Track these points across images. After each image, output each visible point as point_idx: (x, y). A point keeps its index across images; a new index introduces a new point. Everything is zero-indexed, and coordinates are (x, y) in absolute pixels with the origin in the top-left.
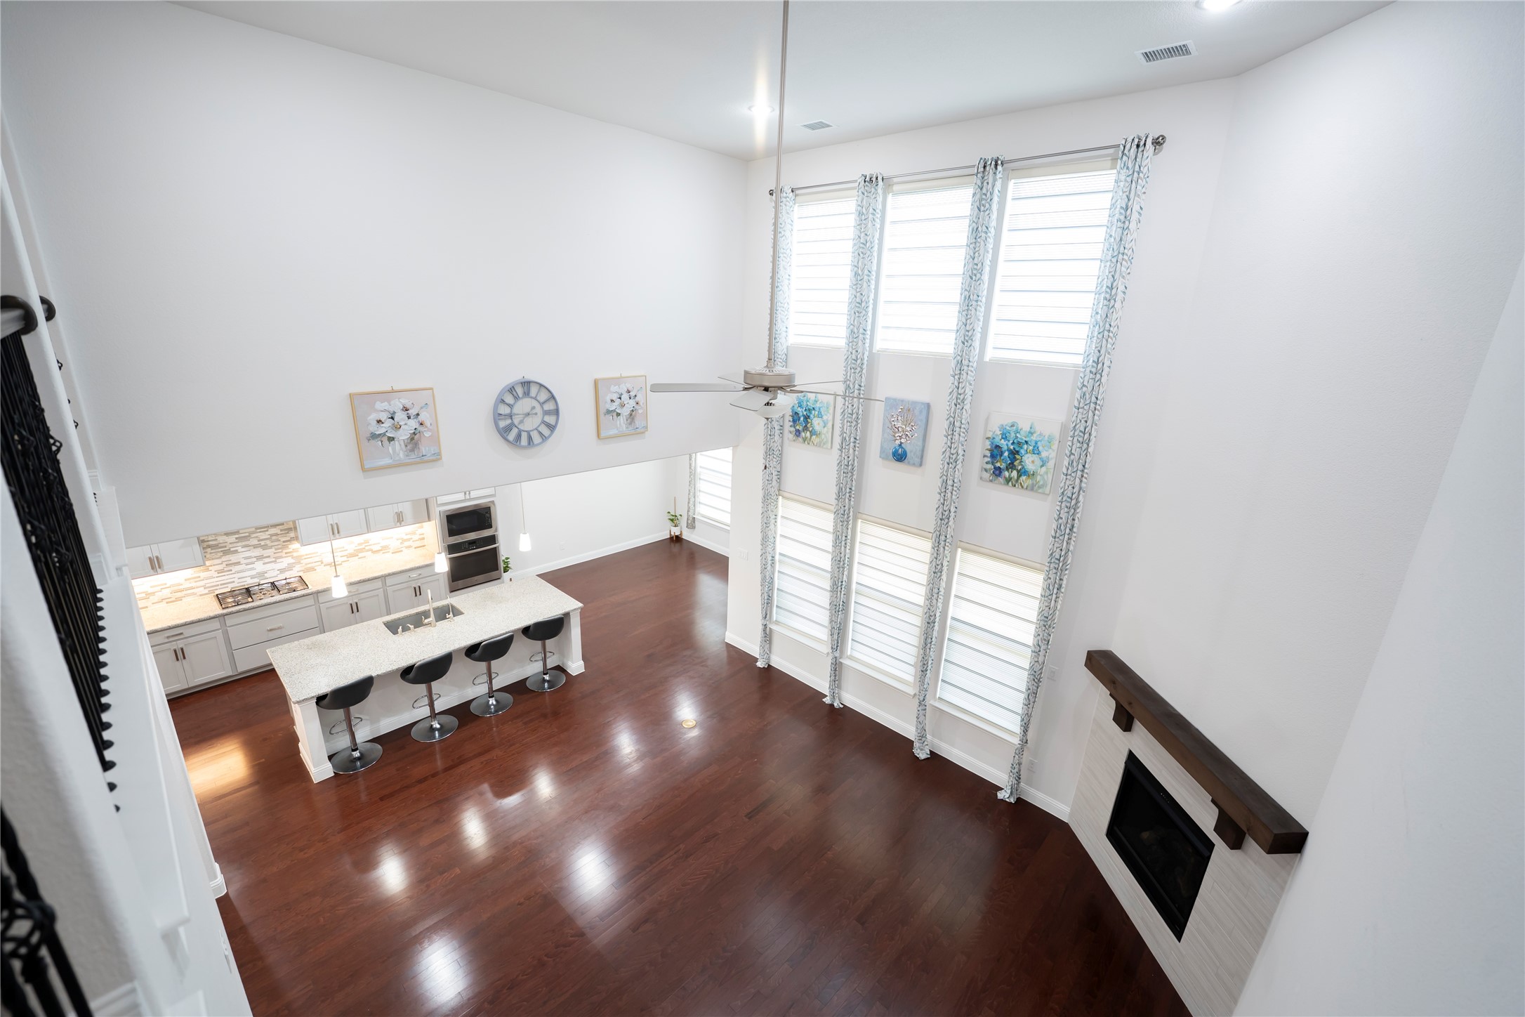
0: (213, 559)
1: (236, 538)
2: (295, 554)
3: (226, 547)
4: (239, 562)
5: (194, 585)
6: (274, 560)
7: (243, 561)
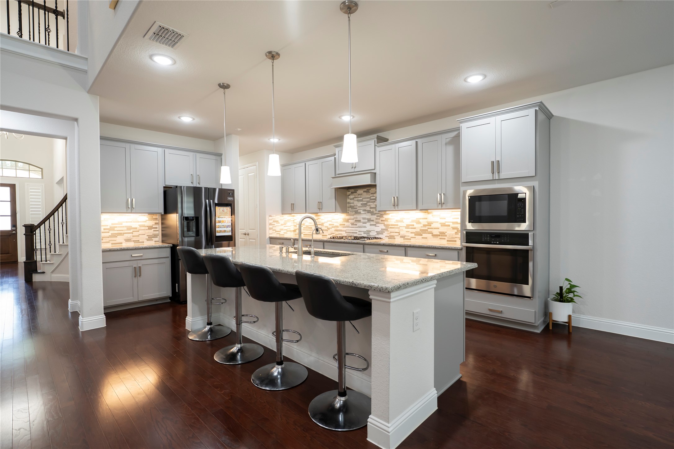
0: (351, 215)
1: (361, 204)
2: (386, 223)
3: (356, 208)
4: (360, 221)
5: (342, 229)
6: (375, 223)
7: (362, 221)
